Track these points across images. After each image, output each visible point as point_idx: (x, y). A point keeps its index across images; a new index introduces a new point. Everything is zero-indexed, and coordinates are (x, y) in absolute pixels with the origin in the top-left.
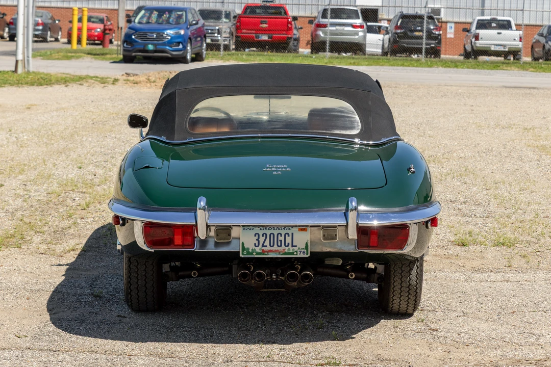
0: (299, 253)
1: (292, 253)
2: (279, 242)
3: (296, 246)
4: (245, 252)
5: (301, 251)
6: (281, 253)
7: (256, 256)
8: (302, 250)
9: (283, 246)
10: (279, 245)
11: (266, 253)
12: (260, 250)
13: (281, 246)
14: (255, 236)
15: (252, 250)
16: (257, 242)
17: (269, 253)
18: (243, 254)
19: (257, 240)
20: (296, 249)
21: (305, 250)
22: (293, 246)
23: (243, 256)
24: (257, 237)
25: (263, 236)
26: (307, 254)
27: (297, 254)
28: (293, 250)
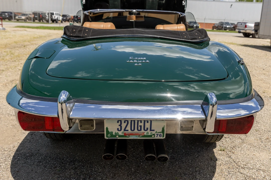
0: (156, 135)
1: (151, 136)
2: (139, 127)
3: (154, 130)
4: (109, 135)
6: (141, 136)
7: (119, 138)
8: (159, 134)
9: (143, 131)
10: (139, 129)
11: (128, 136)
12: (122, 133)
13: (141, 130)
14: (118, 122)
15: (115, 133)
16: (119, 127)
17: (130, 136)
18: (107, 137)
19: (119, 125)
20: (154, 132)
21: (162, 134)
22: (151, 130)
23: (107, 138)
24: (119, 123)
25: (125, 122)
26: (163, 137)
27: (154, 137)
28: (151, 133)
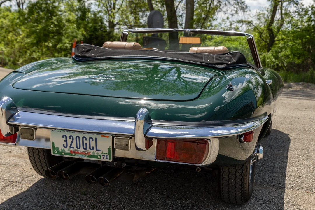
0: (102, 157)
1: (96, 157)
2: (85, 145)
3: (100, 150)
4: (56, 151)
5: (104, 156)
6: (87, 156)
7: (65, 156)
8: (106, 155)
9: (88, 150)
10: (85, 147)
11: (74, 154)
12: (68, 150)
13: (86, 149)
14: (63, 137)
15: (62, 150)
16: (65, 143)
17: (77, 154)
18: (54, 153)
19: (65, 141)
20: (100, 153)
21: (108, 155)
22: (97, 150)
23: (54, 155)
24: (65, 139)
25: (70, 138)
26: (110, 159)
27: (101, 158)
28: (97, 153)
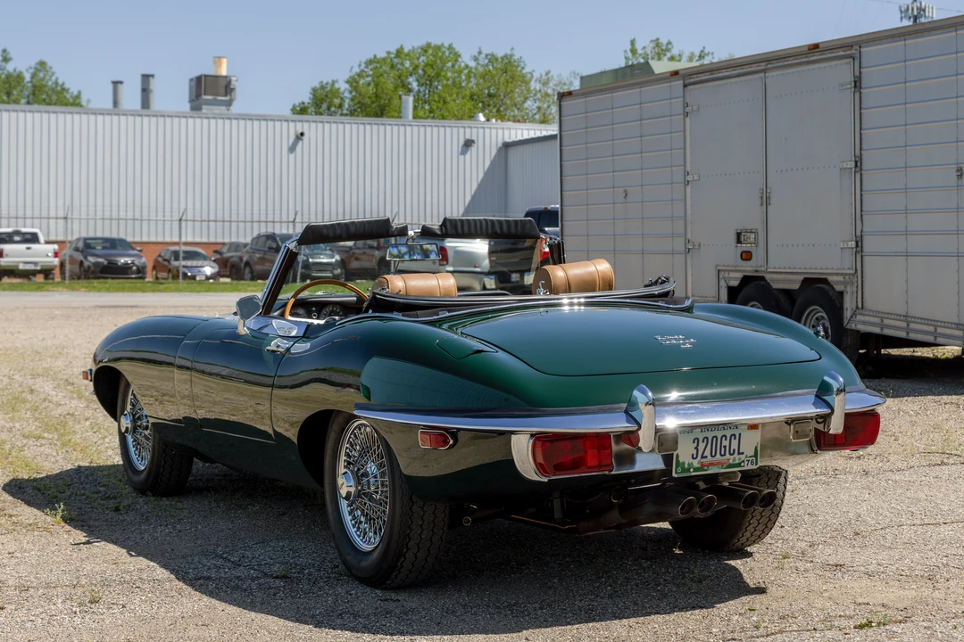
0: (746, 463)
1: (739, 465)
2: (723, 449)
3: (743, 453)
4: (679, 470)
5: (749, 461)
6: (725, 466)
7: (693, 474)
8: (751, 459)
9: (728, 455)
10: (723, 453)
11: (706, 468)
12: (698, 464)
13: (725, 454)
14: (694, 442)
15: (689, 464)
16: (695, 451)
17: (710, 468)
18: (676, 473)
19: (695, 448)
20: (743, 457)
21: (754, 459)
22: (739, 453)
23: (677, 476)
24: (695, 445)
25: (703, 442)
26: (756, 464)
27: (744, 466)
28: (740, 459)
